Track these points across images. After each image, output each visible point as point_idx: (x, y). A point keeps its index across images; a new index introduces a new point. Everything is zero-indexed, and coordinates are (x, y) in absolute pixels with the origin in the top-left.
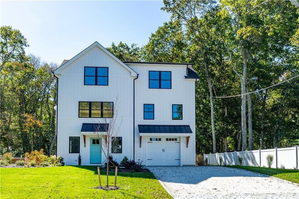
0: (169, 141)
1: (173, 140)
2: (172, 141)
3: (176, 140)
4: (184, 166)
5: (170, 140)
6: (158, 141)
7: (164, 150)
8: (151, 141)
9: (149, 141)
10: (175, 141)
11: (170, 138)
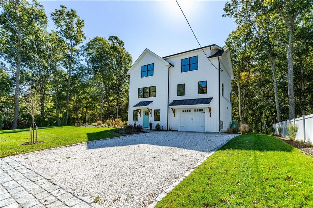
0: (196, 112)
1: (200, 110)
2: (199, 112)
3: (202, 110)
4: (207, 132)
5: (198, 110)
6: (188, 112)
7: (192, 119)
8: (183, 112)
9: (182, 112)
10: (201, 112)
11: (197, 109)
